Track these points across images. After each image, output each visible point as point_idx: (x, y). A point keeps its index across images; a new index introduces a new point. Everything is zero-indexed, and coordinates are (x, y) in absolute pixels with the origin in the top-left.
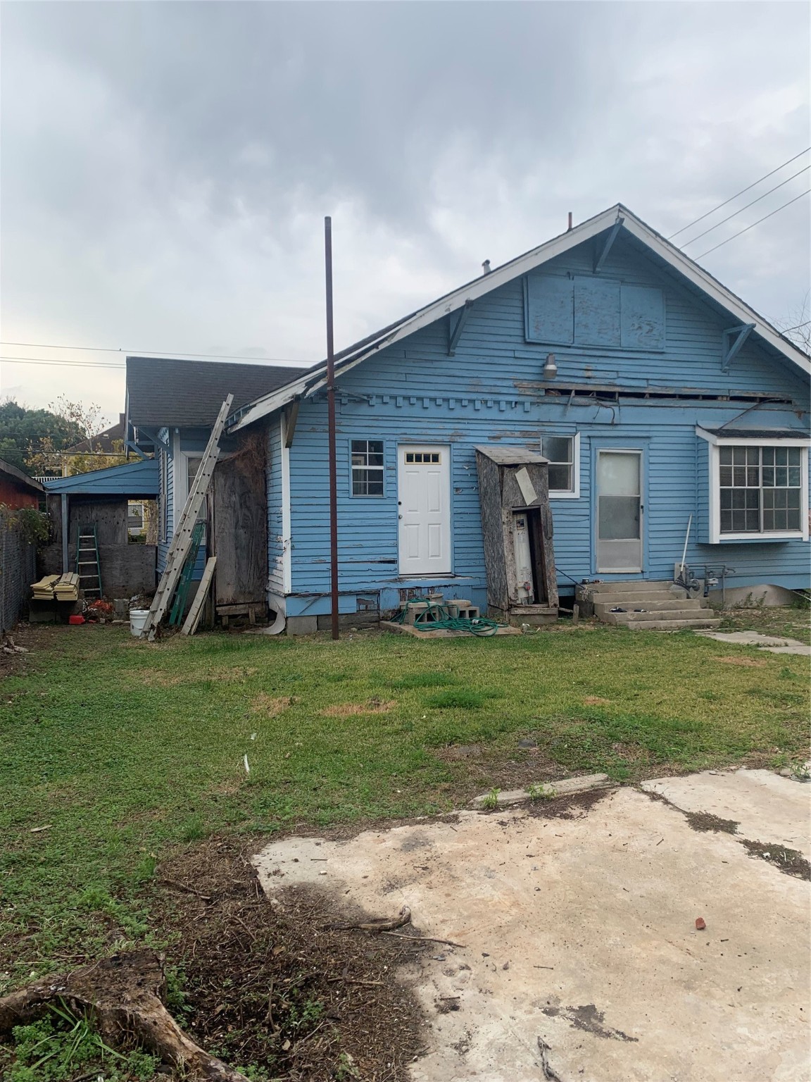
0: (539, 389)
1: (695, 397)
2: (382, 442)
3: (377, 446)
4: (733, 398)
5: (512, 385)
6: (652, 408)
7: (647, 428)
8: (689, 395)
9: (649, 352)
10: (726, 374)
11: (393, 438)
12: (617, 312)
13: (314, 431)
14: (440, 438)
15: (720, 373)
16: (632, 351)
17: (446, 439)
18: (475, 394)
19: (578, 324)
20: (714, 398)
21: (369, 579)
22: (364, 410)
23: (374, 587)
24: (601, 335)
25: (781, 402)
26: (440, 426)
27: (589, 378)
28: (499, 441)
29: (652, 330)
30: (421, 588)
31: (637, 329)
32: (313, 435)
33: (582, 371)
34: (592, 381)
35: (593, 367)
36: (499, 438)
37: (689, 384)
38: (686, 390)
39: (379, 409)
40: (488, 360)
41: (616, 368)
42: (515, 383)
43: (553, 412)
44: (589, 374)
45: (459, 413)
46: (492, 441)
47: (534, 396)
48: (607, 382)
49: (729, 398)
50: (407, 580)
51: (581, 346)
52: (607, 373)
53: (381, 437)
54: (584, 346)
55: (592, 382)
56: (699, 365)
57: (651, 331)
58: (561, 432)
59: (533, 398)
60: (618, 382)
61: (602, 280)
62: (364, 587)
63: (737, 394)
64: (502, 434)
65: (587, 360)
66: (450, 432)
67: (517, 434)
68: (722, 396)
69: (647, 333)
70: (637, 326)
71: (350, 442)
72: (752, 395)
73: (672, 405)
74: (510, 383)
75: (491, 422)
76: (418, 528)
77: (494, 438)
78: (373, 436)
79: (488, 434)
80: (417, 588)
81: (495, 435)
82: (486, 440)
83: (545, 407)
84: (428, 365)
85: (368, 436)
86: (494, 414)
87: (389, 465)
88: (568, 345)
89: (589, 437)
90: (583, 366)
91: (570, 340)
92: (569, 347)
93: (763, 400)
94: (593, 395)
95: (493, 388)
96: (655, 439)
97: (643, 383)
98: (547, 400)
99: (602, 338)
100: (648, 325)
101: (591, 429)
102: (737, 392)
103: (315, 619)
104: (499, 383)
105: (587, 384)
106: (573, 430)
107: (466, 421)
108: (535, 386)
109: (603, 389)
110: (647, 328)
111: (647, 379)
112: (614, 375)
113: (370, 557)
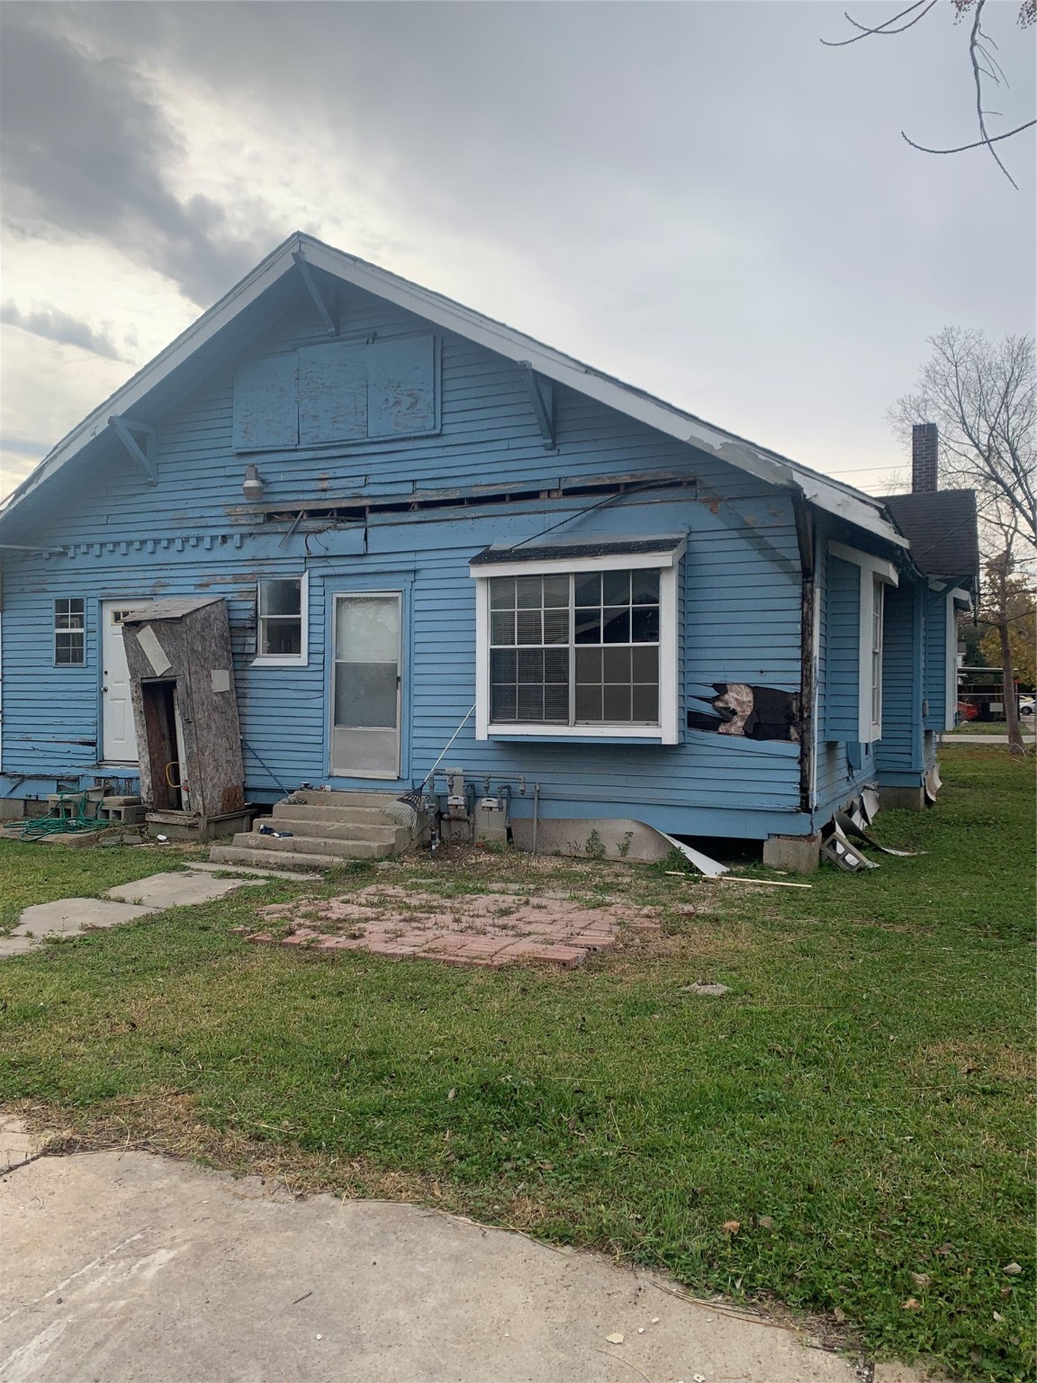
0: (256, 515)
1: (499, 499)
2: (83, 600)
3: (77, 605)
4: (569, 492)
5: (222, 514)
6: (419, 525)
7: (411, 557)
8: (487, 497)
9: (415, 438)
10: (555, 452)
11: (93, 593)
12: (362, 386)
13: (23, 592)
14: (141, 591)
15: (541, 452)
16: (386, 442)
17: (148, 591)
18: (177, 531)
19: (303, 415)
20: (534, 495)
21: (69, 763)
22: (66, 563)
23: (75, 772)
24: (336, 425)
25: (674, 485)
26: (141, 575)
27: (324, 490)
28: (207, 590)
29: (416, 403)
30: (117, 778)
31: (393, 406)
32: (23, 597)
33: (314, 483)
34: (329, 495)
35: (330, 474)
36: (207, 585)
37: (484, 480)
38: (479, 489)
39: (81, 562)
40: (195, 484)
41: (363, 471)
42: (227, 511)
43: (270, 545)
44: (325, 485)
45: (161, 556)
46: (198, 591)
47: (249, 525)
48: (349, 492)
49: (561, 493)
50: (106, 767)
51: (311, 446)
52: (350, 479)
53: (83, 594)
54: (316, 446)
55: (328, 497)
56: (504, 445)
57: (412, 405)
58: (285, 572)
59: (249, 528)
60: (365, 492)
61: (340, 343)
62: (64, 771)
63: (576, 483)
64: (211, 580)
65: (322, 464)
66: (152, 582)
67: (228, 579)
68: (549, 492)
69: (408, 409)
70: (392, 401)
71: (54, 602)
72: (608, 482)
73: (452, 516)
74: (220, 511)
75: (197, 565)
76: (124, 704)
77: (201, 585)
78: (75, 593)
79: (193, 581)
80: (114, 777)
81: (202, 582)
82: (192, 589)
83: (263, 539)
84: (131, 500)
85: (70, 594)
86: (198, 554)
87: (90, 627)
88: (294, 447)
89: (323, 576)
90: (316, 475)
91: (293, 441)
92: (296, 450)
93: (633, 487)
94: (332, 515)
95: (199, 520)
96: (424, 572)
97: (408, 488)
98: (266, 528)
99: (338, 429)
100: (408, 395)
101: (326, 564)
102: (578, 479)
103: (22, 803)
104: (207, 513)
105: (321, 499)
106: (302, 568)
107: (168, 567)
108: (251, 512)
109: (345, 504)
110: (406, 401)
111: (414, 481)
112: (361, 481)
113: (71, 736)
